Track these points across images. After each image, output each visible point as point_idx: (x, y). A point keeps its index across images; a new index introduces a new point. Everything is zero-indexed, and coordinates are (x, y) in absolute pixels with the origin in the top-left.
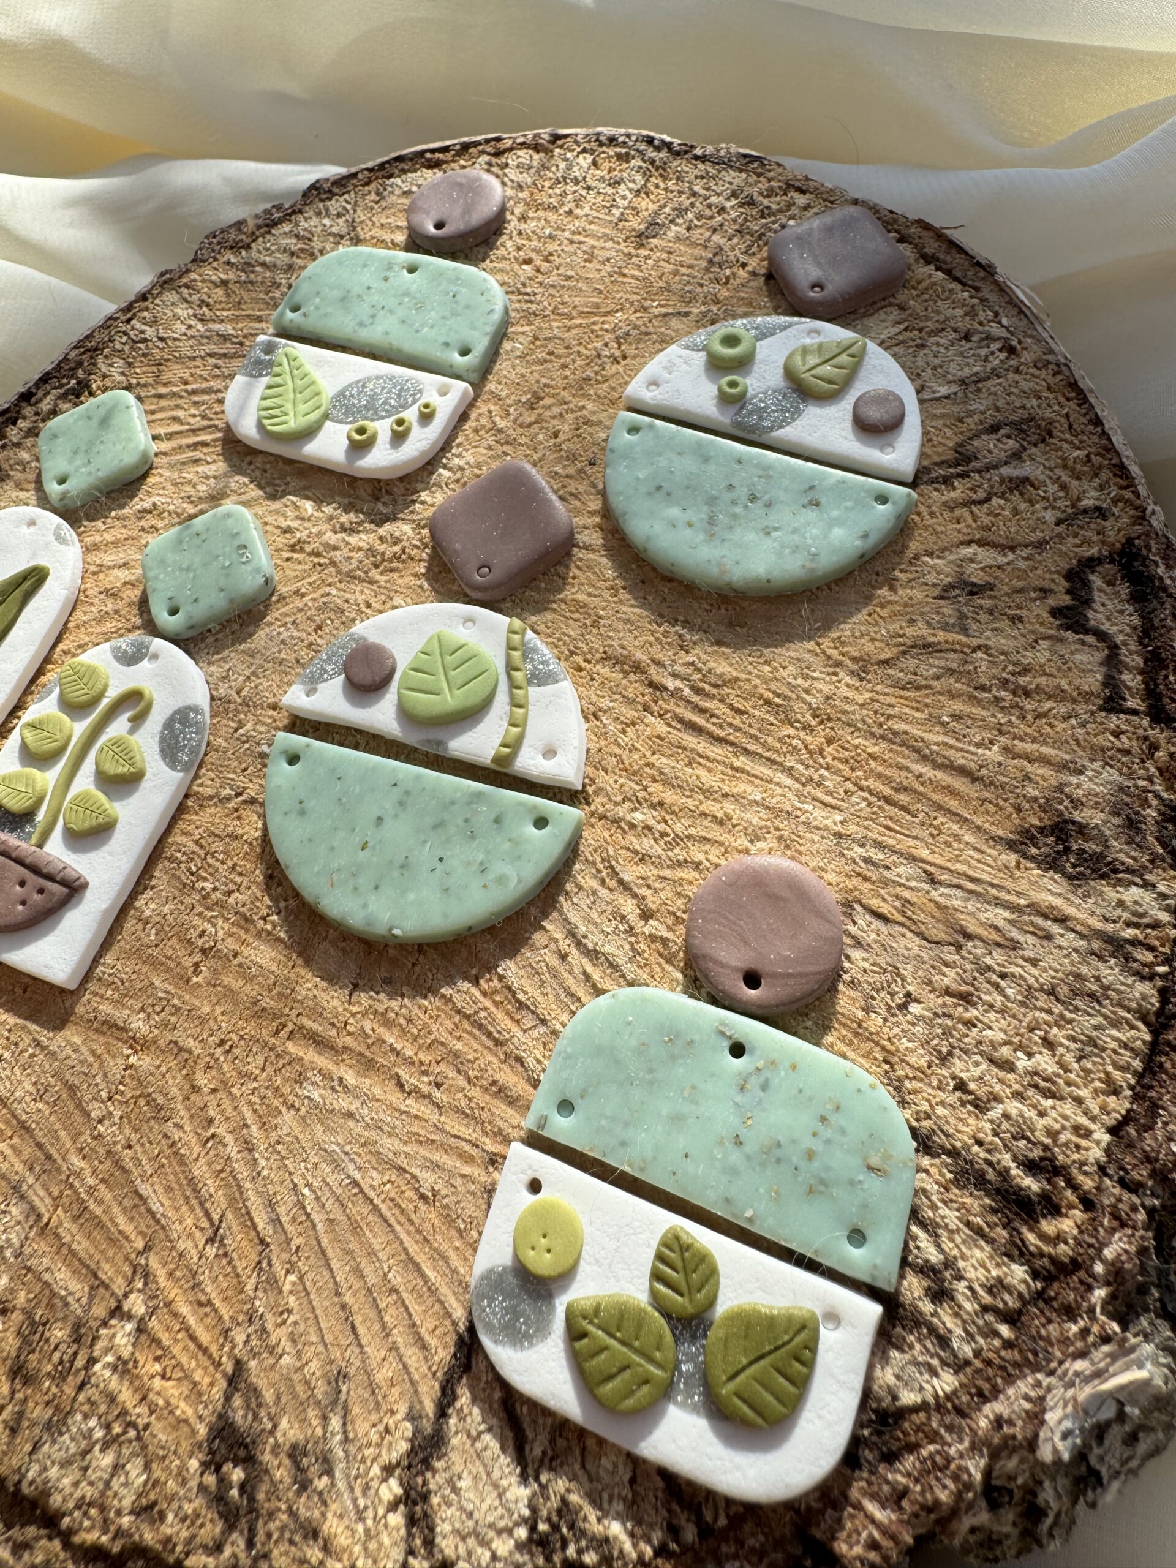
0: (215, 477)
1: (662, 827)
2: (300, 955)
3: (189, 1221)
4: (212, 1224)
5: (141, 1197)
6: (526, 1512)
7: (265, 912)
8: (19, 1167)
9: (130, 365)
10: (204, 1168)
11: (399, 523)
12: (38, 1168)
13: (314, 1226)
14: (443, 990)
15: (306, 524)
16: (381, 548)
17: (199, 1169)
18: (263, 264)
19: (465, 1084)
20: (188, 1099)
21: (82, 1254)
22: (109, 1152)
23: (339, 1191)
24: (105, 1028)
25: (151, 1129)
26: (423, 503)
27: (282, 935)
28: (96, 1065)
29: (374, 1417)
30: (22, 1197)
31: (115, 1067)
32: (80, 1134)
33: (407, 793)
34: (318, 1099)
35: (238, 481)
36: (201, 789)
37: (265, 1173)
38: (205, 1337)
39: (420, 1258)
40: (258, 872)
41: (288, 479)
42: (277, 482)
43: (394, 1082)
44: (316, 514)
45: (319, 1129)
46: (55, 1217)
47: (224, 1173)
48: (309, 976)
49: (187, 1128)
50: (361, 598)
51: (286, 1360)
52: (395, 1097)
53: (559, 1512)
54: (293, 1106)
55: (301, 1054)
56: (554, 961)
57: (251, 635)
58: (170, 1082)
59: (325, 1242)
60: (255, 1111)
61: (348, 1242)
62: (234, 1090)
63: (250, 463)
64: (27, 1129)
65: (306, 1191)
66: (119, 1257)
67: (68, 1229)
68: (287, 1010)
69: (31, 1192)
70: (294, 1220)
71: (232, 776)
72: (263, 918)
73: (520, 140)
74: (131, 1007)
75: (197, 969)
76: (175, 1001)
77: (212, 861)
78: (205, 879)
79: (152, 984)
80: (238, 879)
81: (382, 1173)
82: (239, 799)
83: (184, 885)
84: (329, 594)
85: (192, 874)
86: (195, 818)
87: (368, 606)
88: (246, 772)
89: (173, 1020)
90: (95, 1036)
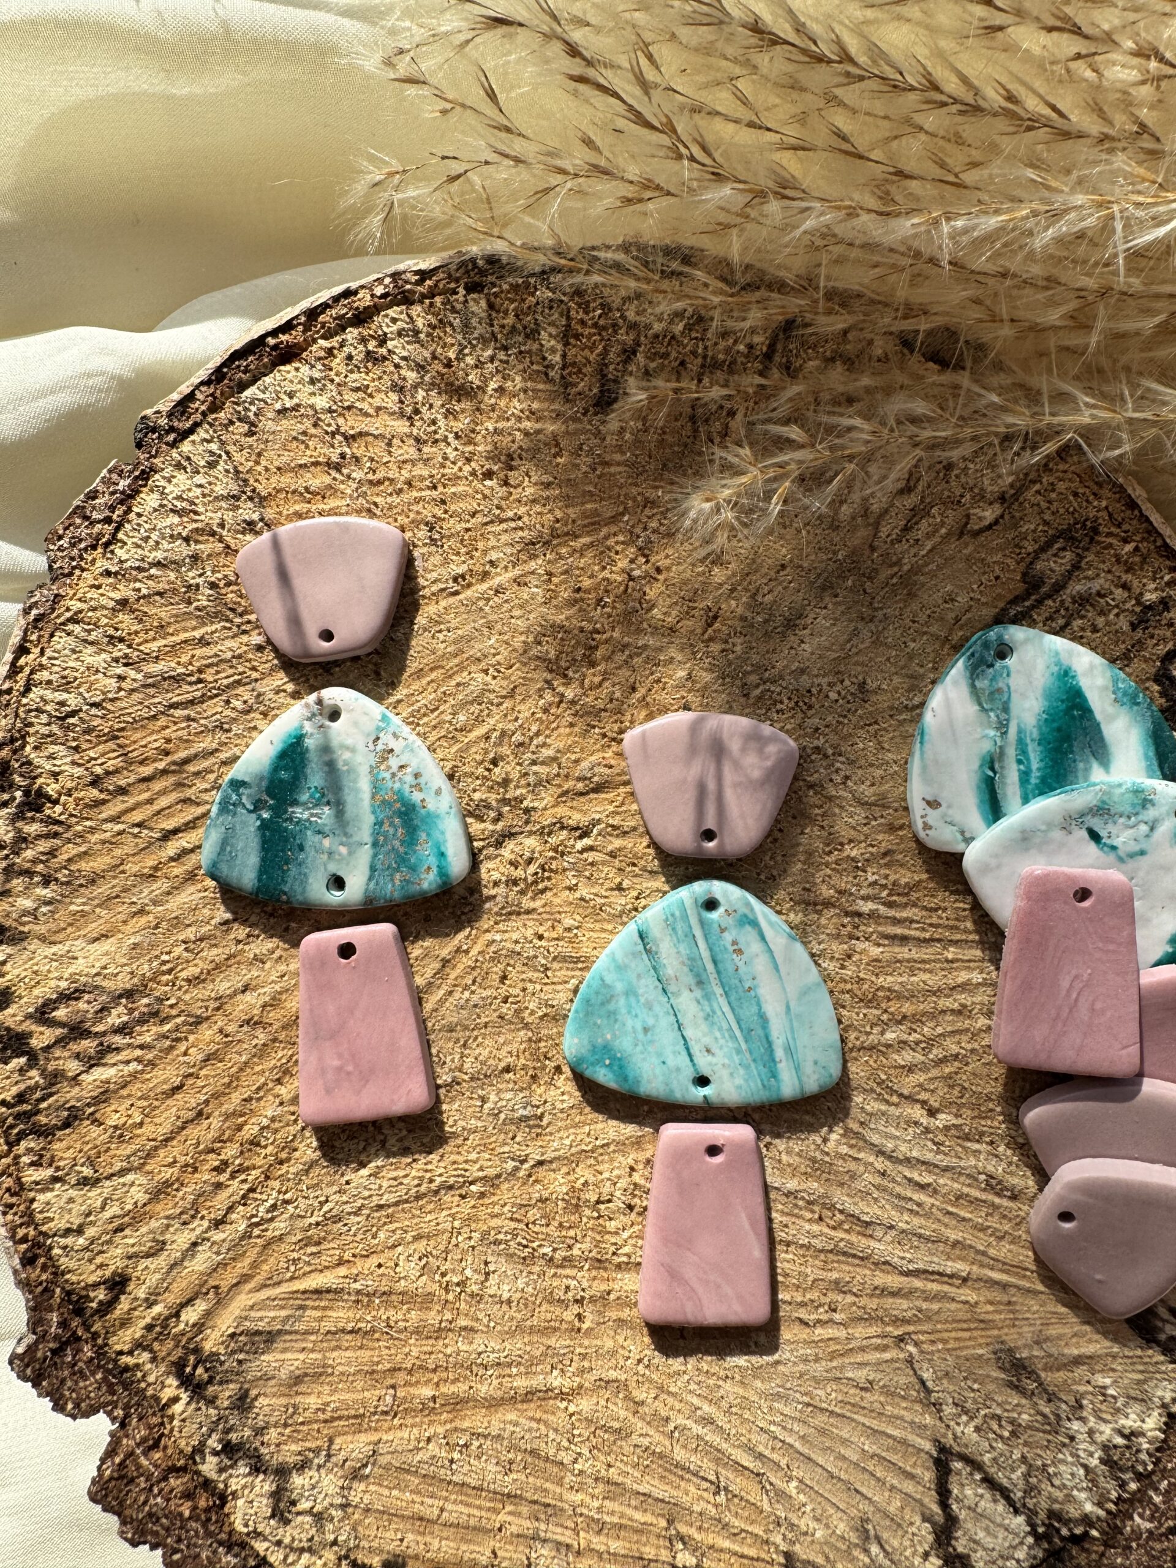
1: (915, 1036)
3: (692, 1489)
4: (712, 1483)
5: (644, 1494)
6: (1028, 1529)
8: (527, 1523)
9: (76, 749)
10: (683, 1452)
12: (543, 1517)
13: (791, 1446)
17: (679, 1454)
19: (853, 1298)
20: (637, 1412)
21: (623, 1552)
22: (597, 1479)
23: (798, 1415)
24: (530, 1397)
25: (621, 1447)
28: (542, 1427)
29: (900, 1533)
30: (545, 1541)
31: (560, 1421)
32: (562, 1478)
37: (733, 1432)
38: (752, 1552)
39: (883, 1427)
45: (758, 1384)
46: (582, 1542)
47: (702, 1446)
49: (651, 1433)
51: (818, 1534)
53: (1049, 1518)
56: (878, 1180)
58: (615, 1409)
59: (806, 1451)
60: (698, 1395)
61: (823, 1443)
62: (672, 1389)
64: (515, 1496)
65: (773, 1428)
66: (653, 1540)
67: (598, 1542)
69: (549, 1535)
70: (773, 1449)
71: (506, 1149)
72: (614, 1254)
73: (379, 290)
74: (542, 1372)
75: (580, 1317)
76: (578, 1350)
77: (537, 1229)
78: (540, 1246)
79: (549, 1347)
80: (572, 1233)
81: (824, 1388)
82: (526, 1166)
83: (524, 1258)
84: (494, 941)
85: (526, 1246)
86: (495, 1199)
87: (541, 937)
88: (518, 1139)
89: (586, 1364)
90: (525, 1406)
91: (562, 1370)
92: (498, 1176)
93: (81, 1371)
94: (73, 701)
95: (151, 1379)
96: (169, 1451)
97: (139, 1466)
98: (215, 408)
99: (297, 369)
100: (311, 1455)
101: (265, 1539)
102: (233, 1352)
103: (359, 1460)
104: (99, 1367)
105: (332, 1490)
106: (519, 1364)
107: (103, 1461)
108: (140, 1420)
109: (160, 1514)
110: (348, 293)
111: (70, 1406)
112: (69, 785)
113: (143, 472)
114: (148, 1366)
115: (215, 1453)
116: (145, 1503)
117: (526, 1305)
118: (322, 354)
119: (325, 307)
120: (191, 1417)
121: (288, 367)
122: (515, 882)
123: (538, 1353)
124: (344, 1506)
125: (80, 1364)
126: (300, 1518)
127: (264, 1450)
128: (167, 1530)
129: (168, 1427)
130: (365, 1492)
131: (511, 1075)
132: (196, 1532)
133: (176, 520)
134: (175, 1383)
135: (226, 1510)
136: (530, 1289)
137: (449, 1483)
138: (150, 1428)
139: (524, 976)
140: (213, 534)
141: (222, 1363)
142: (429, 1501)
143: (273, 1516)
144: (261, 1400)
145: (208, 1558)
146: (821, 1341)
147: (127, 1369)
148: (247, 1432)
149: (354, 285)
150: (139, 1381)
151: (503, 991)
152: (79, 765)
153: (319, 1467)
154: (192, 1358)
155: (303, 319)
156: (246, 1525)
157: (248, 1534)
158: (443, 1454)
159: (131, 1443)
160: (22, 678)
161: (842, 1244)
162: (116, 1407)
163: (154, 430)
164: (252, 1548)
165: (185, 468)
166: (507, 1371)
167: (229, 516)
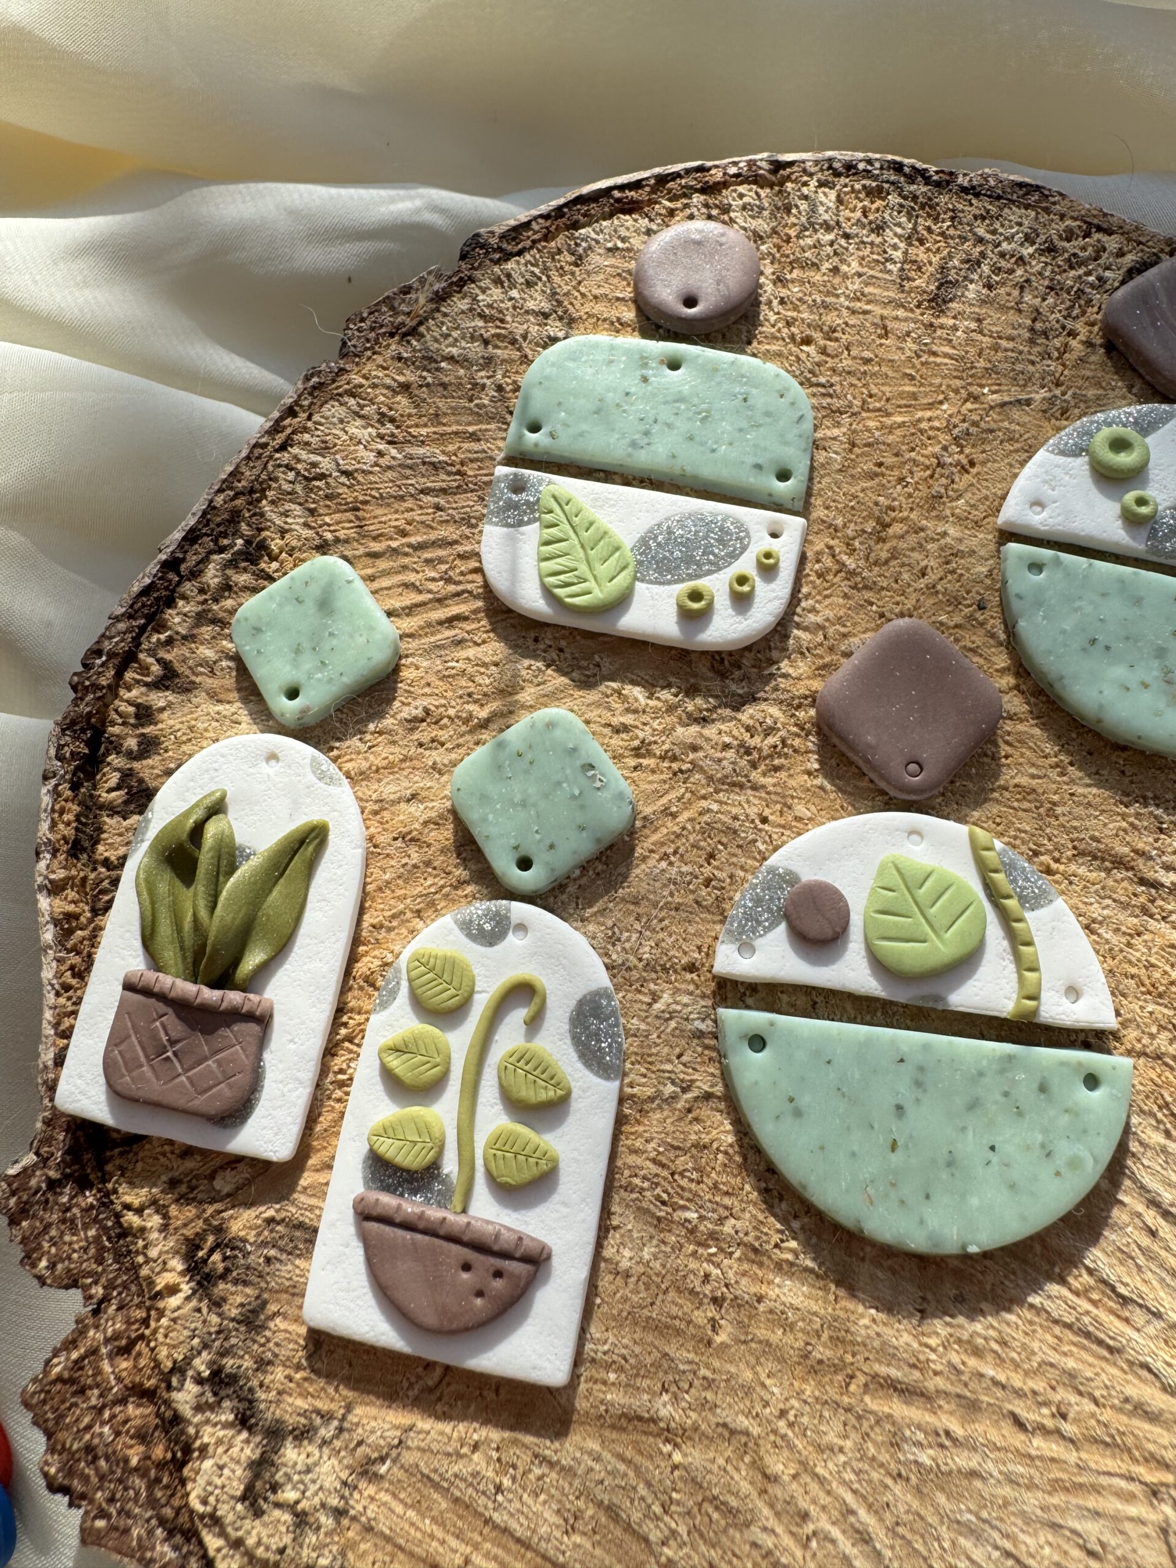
0: (496, 665)
2: (838, 1284)
7: (776, 1238)
11: (763, 706)
14: (1030, 1299)
15: (645, 718)
16: (756, 741)
18: (451, 359)
20: (766, 1492)
24: (625, 1422)
25: (732, 1540)
26: (785, 676)
27: (810, 1263)
28: (631, 1473)
31: (657, 1472)
33: (921, 1069)
34: (928, 1462)
35: (528, 666)
36: (635, 1090)
40: (747, 1187)
41: (597, 658)
42: (584, 663)
43: (1009, 1421)
44: (652, 703)
45: (941, 1499)
48: (861, 1309)
49: (779, 1530)
50: (753, 811)
52: (1017, 1439)
54: (900, 1475)
55: (886, 1410)
57: (625, 877)
58: (736, 1477)
60: (855, 1492)
62: (819, 1470)
63: (536, 640)
68: (849, 1358)
71: (668, 1067)
72: (776, 1246)
73: (733, 170)
74: (649, 1390)
75: (715, 1325)
76: (703, 1372)
77: (684, 1183)
78: (684, 1208)
79: (666, 1355)
80: (727, 1201)
81: (1035, 1535)
82: (689, 1096)
83: (659, 1219)
84: (709, 811)
85: (664, 1203)
86: (641, 1129)
87: (764, 820)
88: (684, 1059)
89: (709, 1396)
90: (614, 1436)
91: (675, 1396)
92: (651, 1099)
93: (72, 1221)
94: (326, 464)
95: (153, 1253)
96: (142, 1362)
97: (98, 1372)
98: (546, 238)
99: (636, 220)
100: (318, 1421)
101: (223, 1534)
102: (264, 1244)
103: (378, 1448)
104: (95, 1220)
105: (330, 1482)
106: (621, 1369)
107: (56, 1353)
108: (120, 1308)
109: (100, 1451)
110: (701, 169)
111: (44, 1263)
112: (294, 543)
113: (461, 279)
114: (154, 1235)
115: (199, 1381)
116: (88, 1428)
117: (647, 1288)
118: (664, 212)
119: (676, 176)
120: (185, 1318)
121: (628, 217)
122: (748, 752)
123: (648, 1361)
124: (339, 1513)
125: (75, 1210)
126: (277, 1513)
127: (261, 1395)
128: (102, 1478)
129: (153, 1324)
130: (372, 1499)
131: (694, 976)
132: (137, 1494)
133: (481, 324)
134: (180, 1267)
135: (186, 1471)
136: (657, 1265)
137: (487, 1522)
138: (129, 1323)
139: (734, 860)
140: (513, 342)
141: (246, 1255)
142: (453, 1542)
143: (243, 1498)
144: (278, 1320)
145: (140, 1538)
146: (1041, 1458)
147: (125, 1232)
148: (248, 1363)
149: (709, 164)
150: (137, 1253)
151: (707, 871)
152: (310, 528)
153: (324, 1442)
154: (211, 1239)
155: (652, 181)
156: (205, 1502)
157: (202, 1517)
158: (490, 1474)
159: (100, 1336)
160: (280, 438)
161: (1086, 1320)
162: (96, 1283)
163: (482, 247)
164: (201, 1543)
165: (502, 283)
166: (602, 1374)
167: (534, 330)
